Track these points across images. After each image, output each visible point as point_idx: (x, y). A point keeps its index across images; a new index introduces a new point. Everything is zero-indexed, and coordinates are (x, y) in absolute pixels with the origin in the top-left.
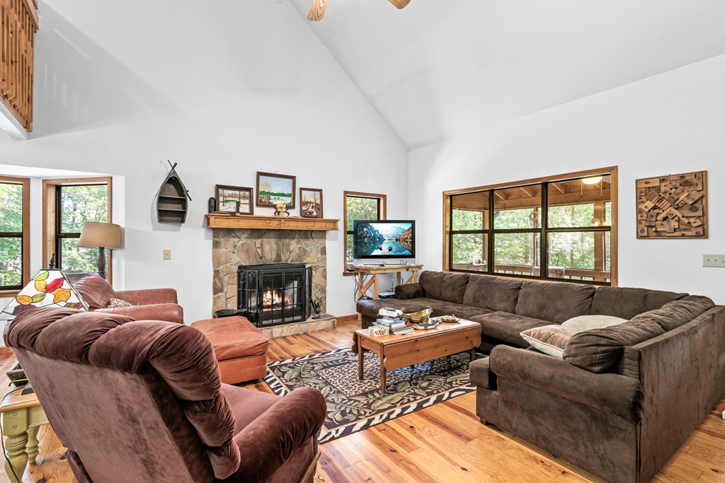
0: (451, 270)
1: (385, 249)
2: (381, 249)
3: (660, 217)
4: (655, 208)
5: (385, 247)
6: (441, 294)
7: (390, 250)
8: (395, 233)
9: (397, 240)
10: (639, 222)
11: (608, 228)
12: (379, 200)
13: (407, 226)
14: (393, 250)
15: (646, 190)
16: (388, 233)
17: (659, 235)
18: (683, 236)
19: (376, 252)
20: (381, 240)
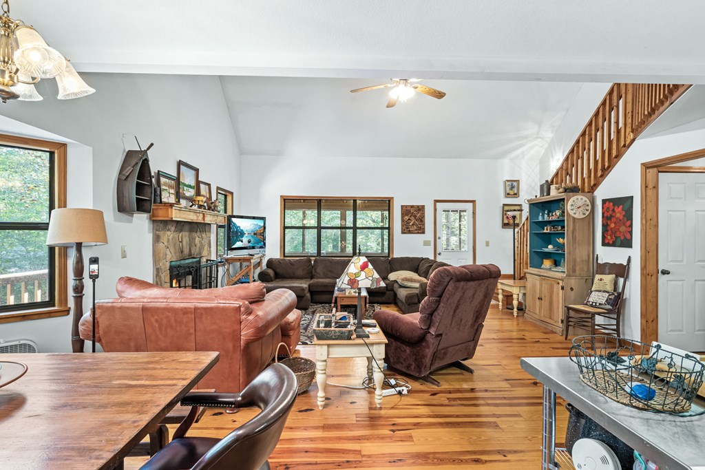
0: (284, 256)
1: (244, 242)
2: (242, 241)
3: (411, 224)
4: (409, 219)
5: (245, 239)
6: (294, 274)
7: (249, 242)
8: (253, 228)
9: (255, 234)
10: (402, 226)
11: (386, 228)
12: (226, 196)
13: (261, 223)
14: (252, 242)
15: (406, 211)
16: (248, 228)
17: (410, 232)
18: (418, 233)
19: (238, 244)
20: (242, 234)
